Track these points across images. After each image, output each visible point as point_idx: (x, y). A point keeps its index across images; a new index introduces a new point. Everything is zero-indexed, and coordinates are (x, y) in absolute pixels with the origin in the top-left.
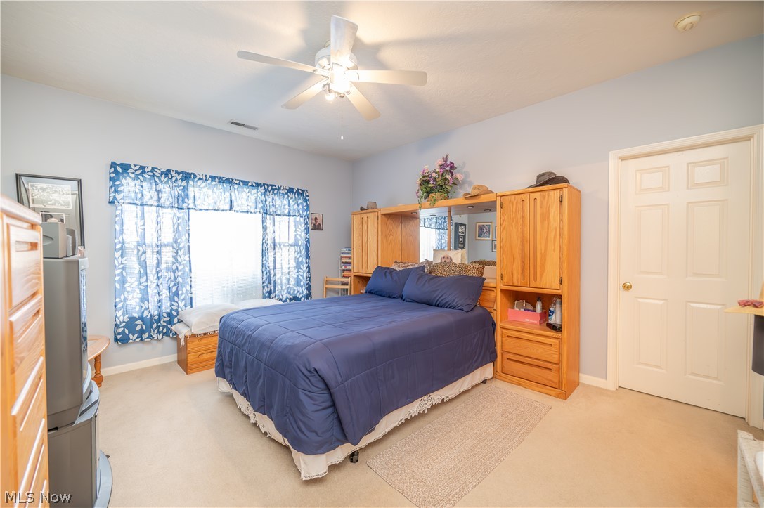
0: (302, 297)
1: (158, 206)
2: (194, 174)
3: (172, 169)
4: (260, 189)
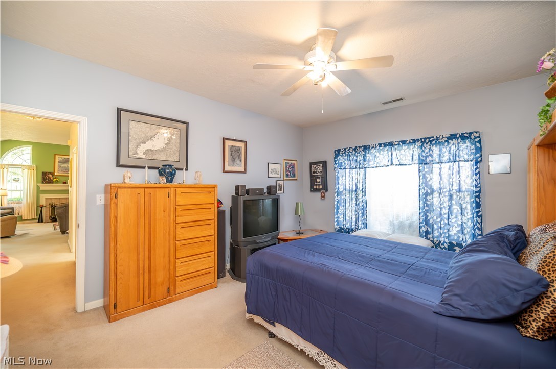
1: (350, 168)
2: (369, 146)
3: (358, 145)
4: (417, 143)
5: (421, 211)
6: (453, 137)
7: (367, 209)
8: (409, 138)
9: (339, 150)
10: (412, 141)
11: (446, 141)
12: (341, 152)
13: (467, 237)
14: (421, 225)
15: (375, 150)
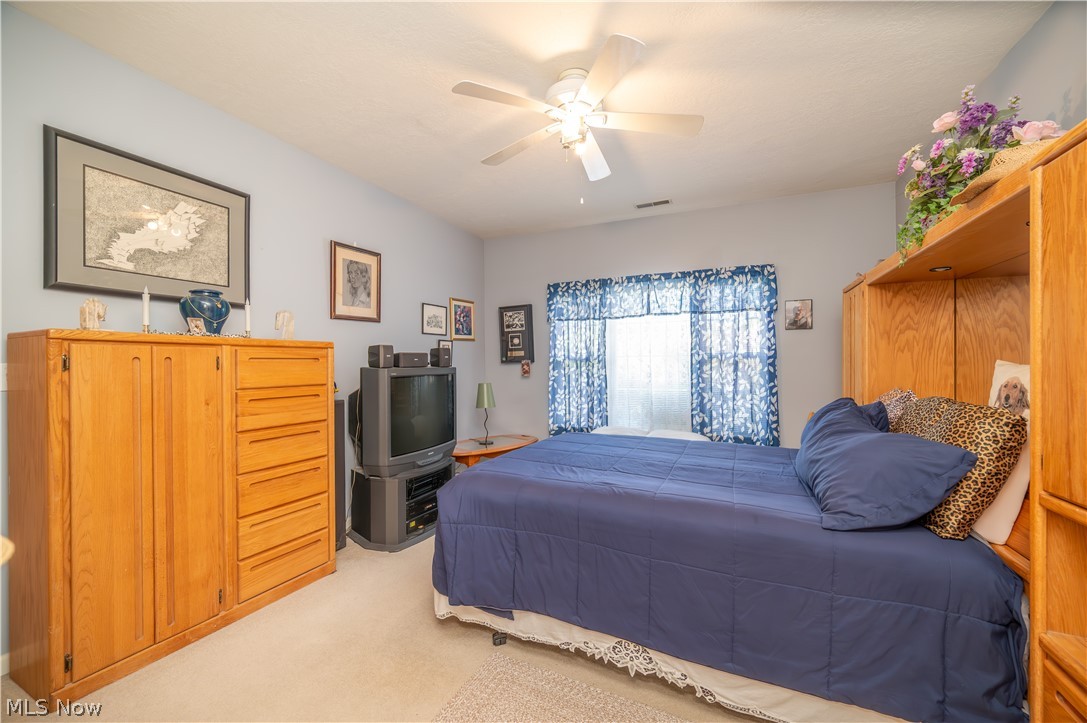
2: (610, 279)
3: (591, 278)
4: (688, 279)
5: (694, 389)
6: (740, 271)
7: (608, 391)
8: (675, 270)
9: (556, 286)
10: (680, 275)
11: (730, 277)
12: (560, 289)
13: (760, 426)
14: (694, 412)
15: (621, 288)
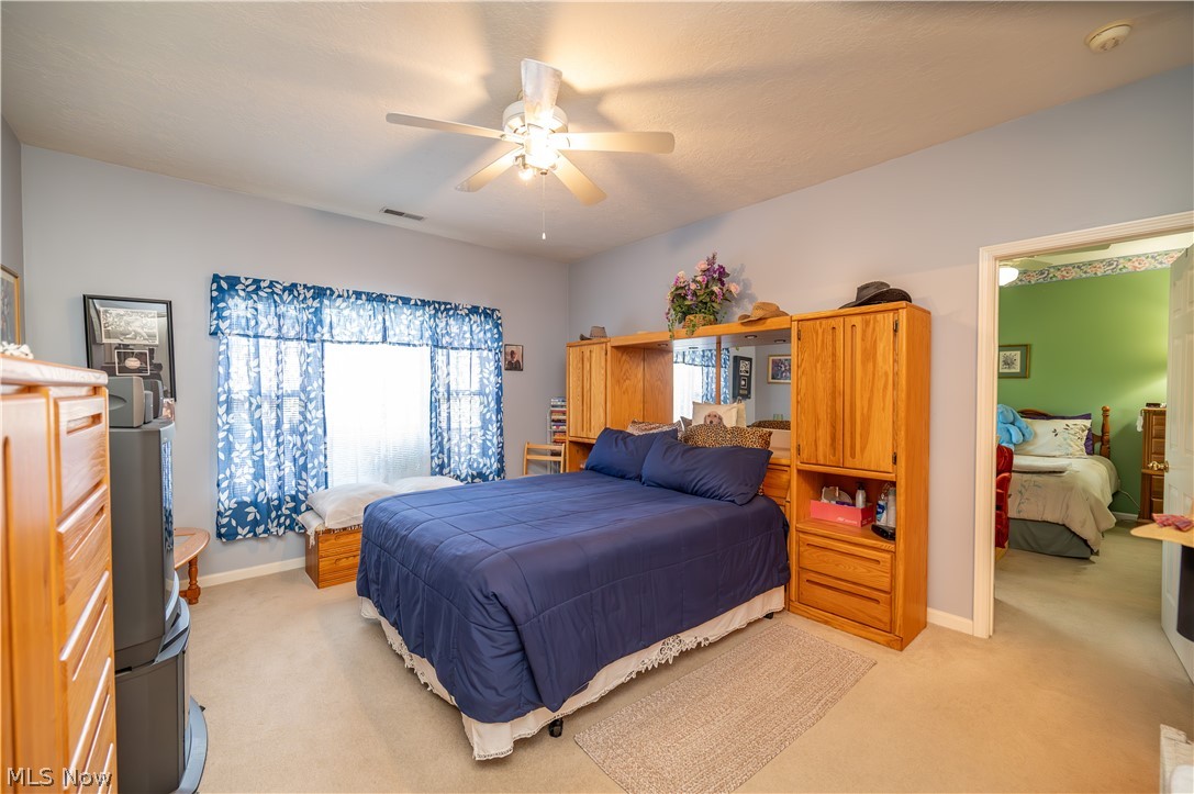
0: (491, 473)
1: (278, 338)
2: (331, 289)
5: (433, 429)
14: (433, 454)
15: (345, 304)
